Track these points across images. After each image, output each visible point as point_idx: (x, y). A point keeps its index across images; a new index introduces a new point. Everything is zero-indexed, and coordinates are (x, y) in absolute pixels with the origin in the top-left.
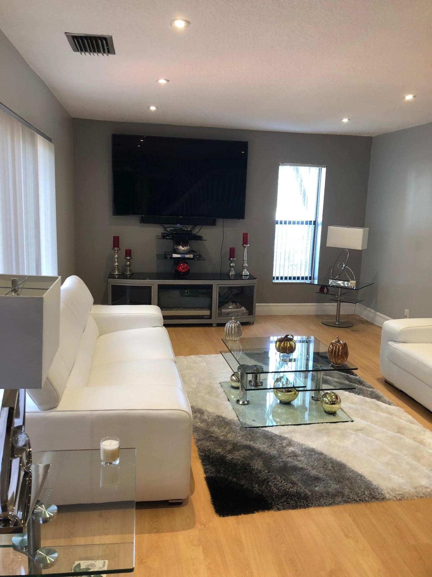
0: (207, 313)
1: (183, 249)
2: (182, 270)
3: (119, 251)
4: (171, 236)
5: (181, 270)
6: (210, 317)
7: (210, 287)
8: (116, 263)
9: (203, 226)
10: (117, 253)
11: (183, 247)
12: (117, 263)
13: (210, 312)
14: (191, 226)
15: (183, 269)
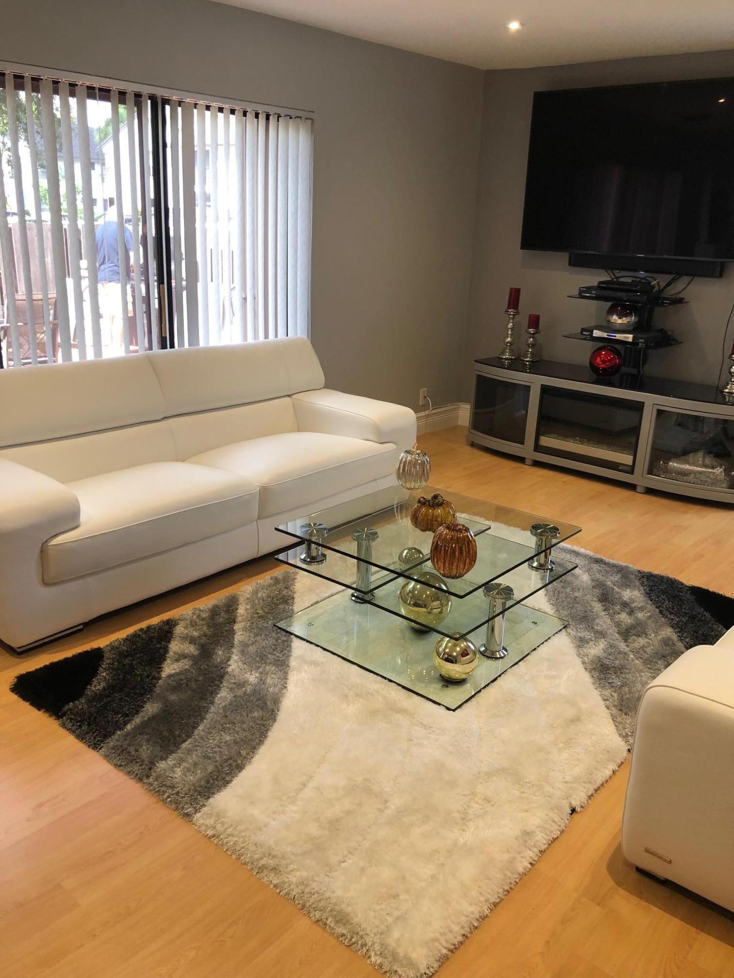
0: (626, 459)
1: (620, 321)
2: (600, 365)
3: (517, 316)
4: (594, 292)
5: (598, 364)
6: (631, 470)
7: (638, 407)
8: (508, 338)
9: (696, 278)
10: (513, 319)
11: (620, 318)
12: (511, 337)
13: (634, 458)
14: (669, 278)
15: (604, 362)
